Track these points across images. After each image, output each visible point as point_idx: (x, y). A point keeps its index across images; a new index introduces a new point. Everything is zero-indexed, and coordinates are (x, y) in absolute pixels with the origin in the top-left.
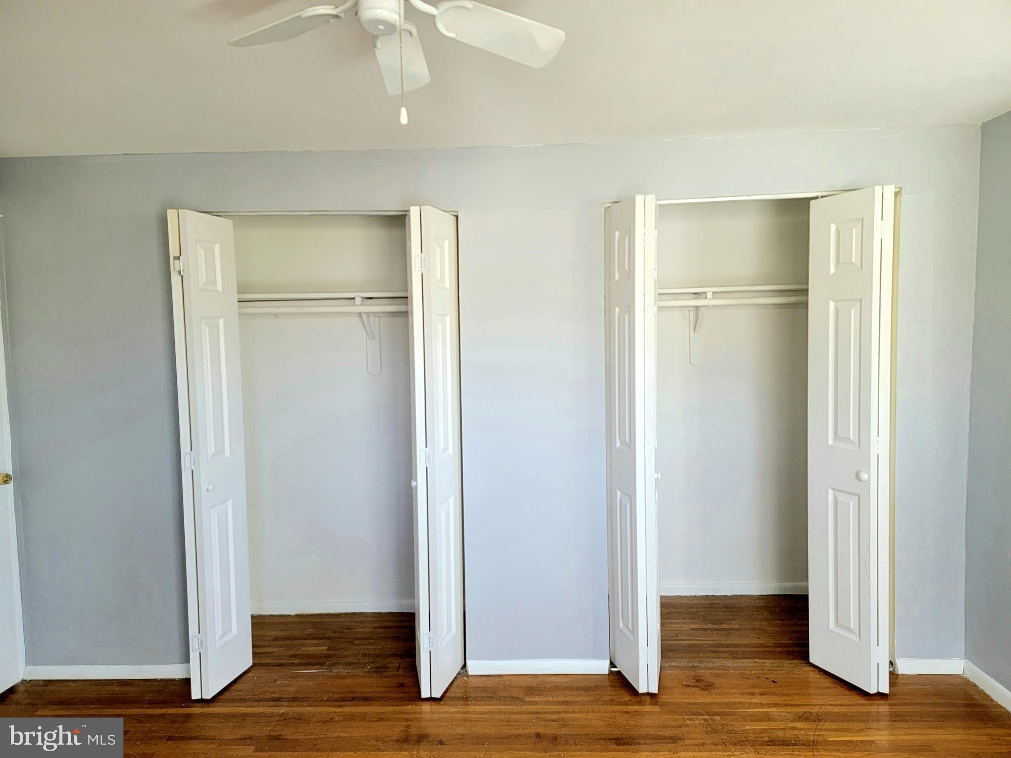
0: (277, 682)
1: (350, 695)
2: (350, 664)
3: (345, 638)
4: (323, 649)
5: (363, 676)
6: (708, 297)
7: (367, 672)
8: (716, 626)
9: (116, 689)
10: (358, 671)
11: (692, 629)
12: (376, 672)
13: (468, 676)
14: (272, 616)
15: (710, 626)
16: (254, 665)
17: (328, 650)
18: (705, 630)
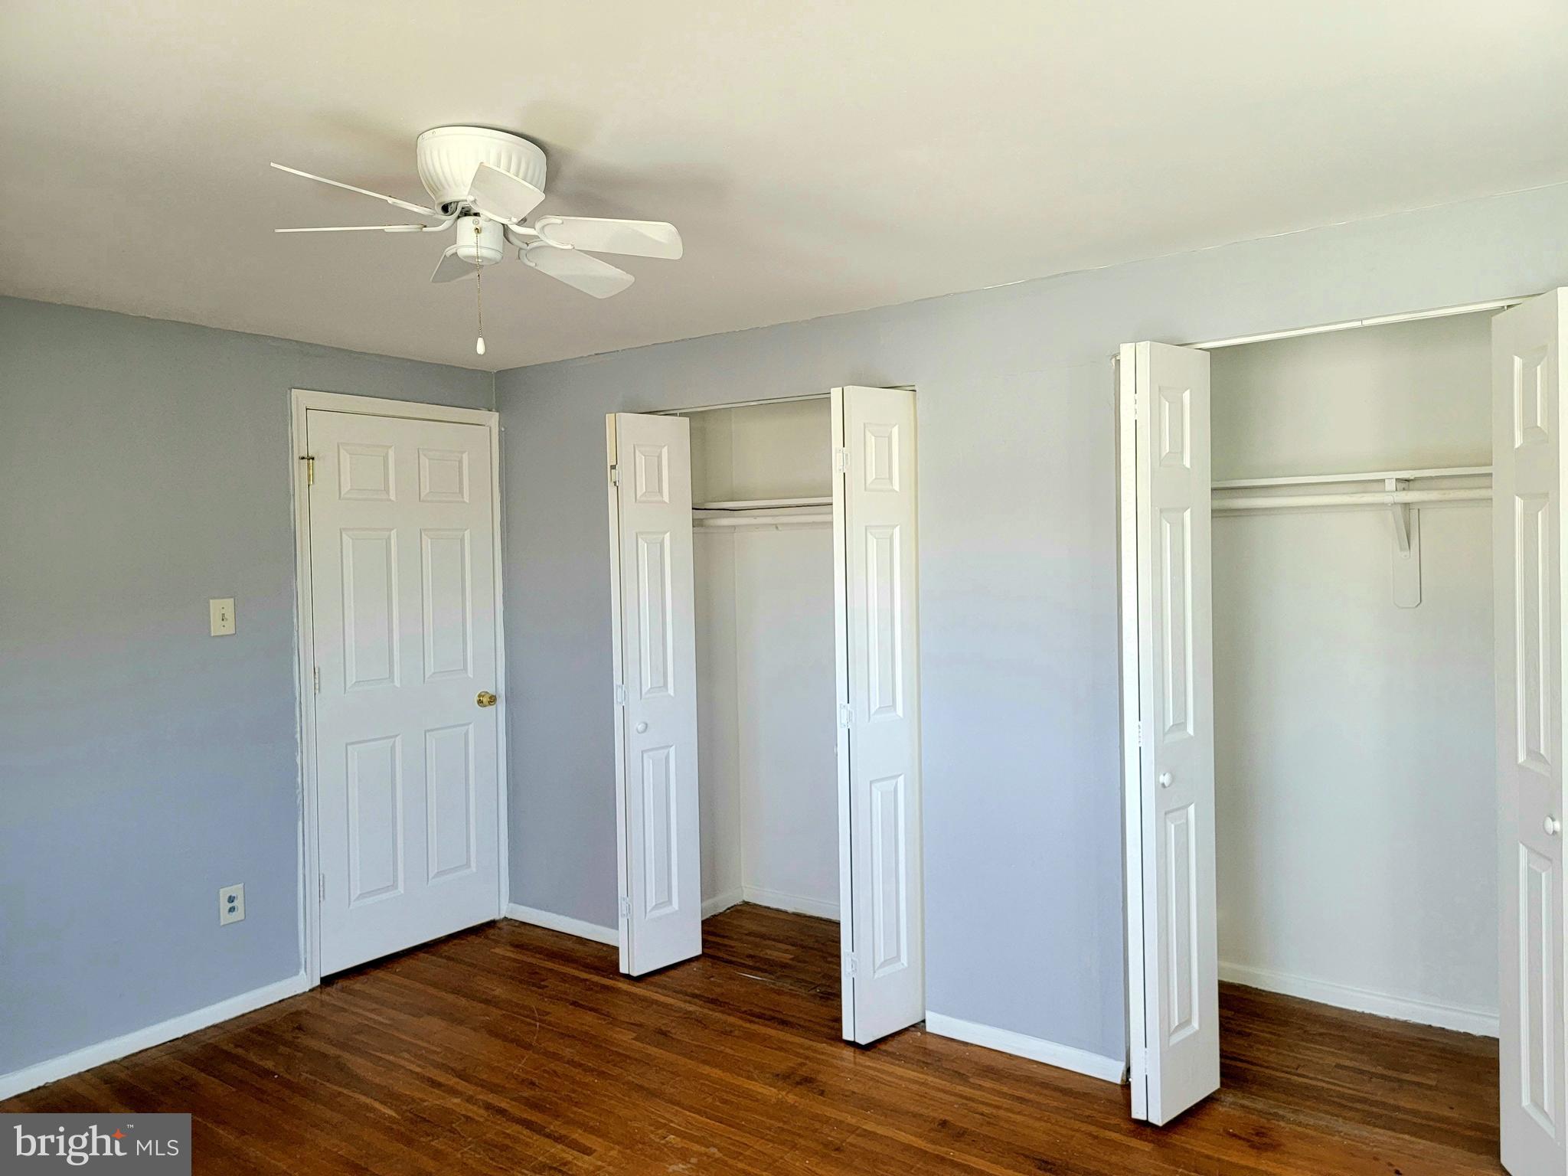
0: (712, 979)
1: (770, 1013)
2: (799, 980)
3: (822, 951)
4: (786, 958)
5: (805, 998)
6: (1387, 489)
7: (812, 996)
8: (1390, 1073)
9: (569, 944)
10: (803, 992)
11: (1338, 1066)
12: (821, 997)
13: (924, 1032)
14: (769, 908)
15: (1380, 1070)
16: (704, 955)
17: (792, 959)
18: (1362, 1072)
